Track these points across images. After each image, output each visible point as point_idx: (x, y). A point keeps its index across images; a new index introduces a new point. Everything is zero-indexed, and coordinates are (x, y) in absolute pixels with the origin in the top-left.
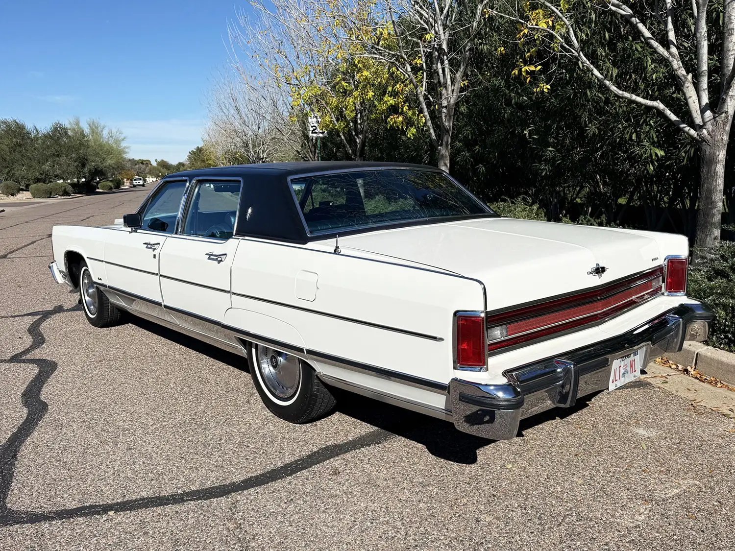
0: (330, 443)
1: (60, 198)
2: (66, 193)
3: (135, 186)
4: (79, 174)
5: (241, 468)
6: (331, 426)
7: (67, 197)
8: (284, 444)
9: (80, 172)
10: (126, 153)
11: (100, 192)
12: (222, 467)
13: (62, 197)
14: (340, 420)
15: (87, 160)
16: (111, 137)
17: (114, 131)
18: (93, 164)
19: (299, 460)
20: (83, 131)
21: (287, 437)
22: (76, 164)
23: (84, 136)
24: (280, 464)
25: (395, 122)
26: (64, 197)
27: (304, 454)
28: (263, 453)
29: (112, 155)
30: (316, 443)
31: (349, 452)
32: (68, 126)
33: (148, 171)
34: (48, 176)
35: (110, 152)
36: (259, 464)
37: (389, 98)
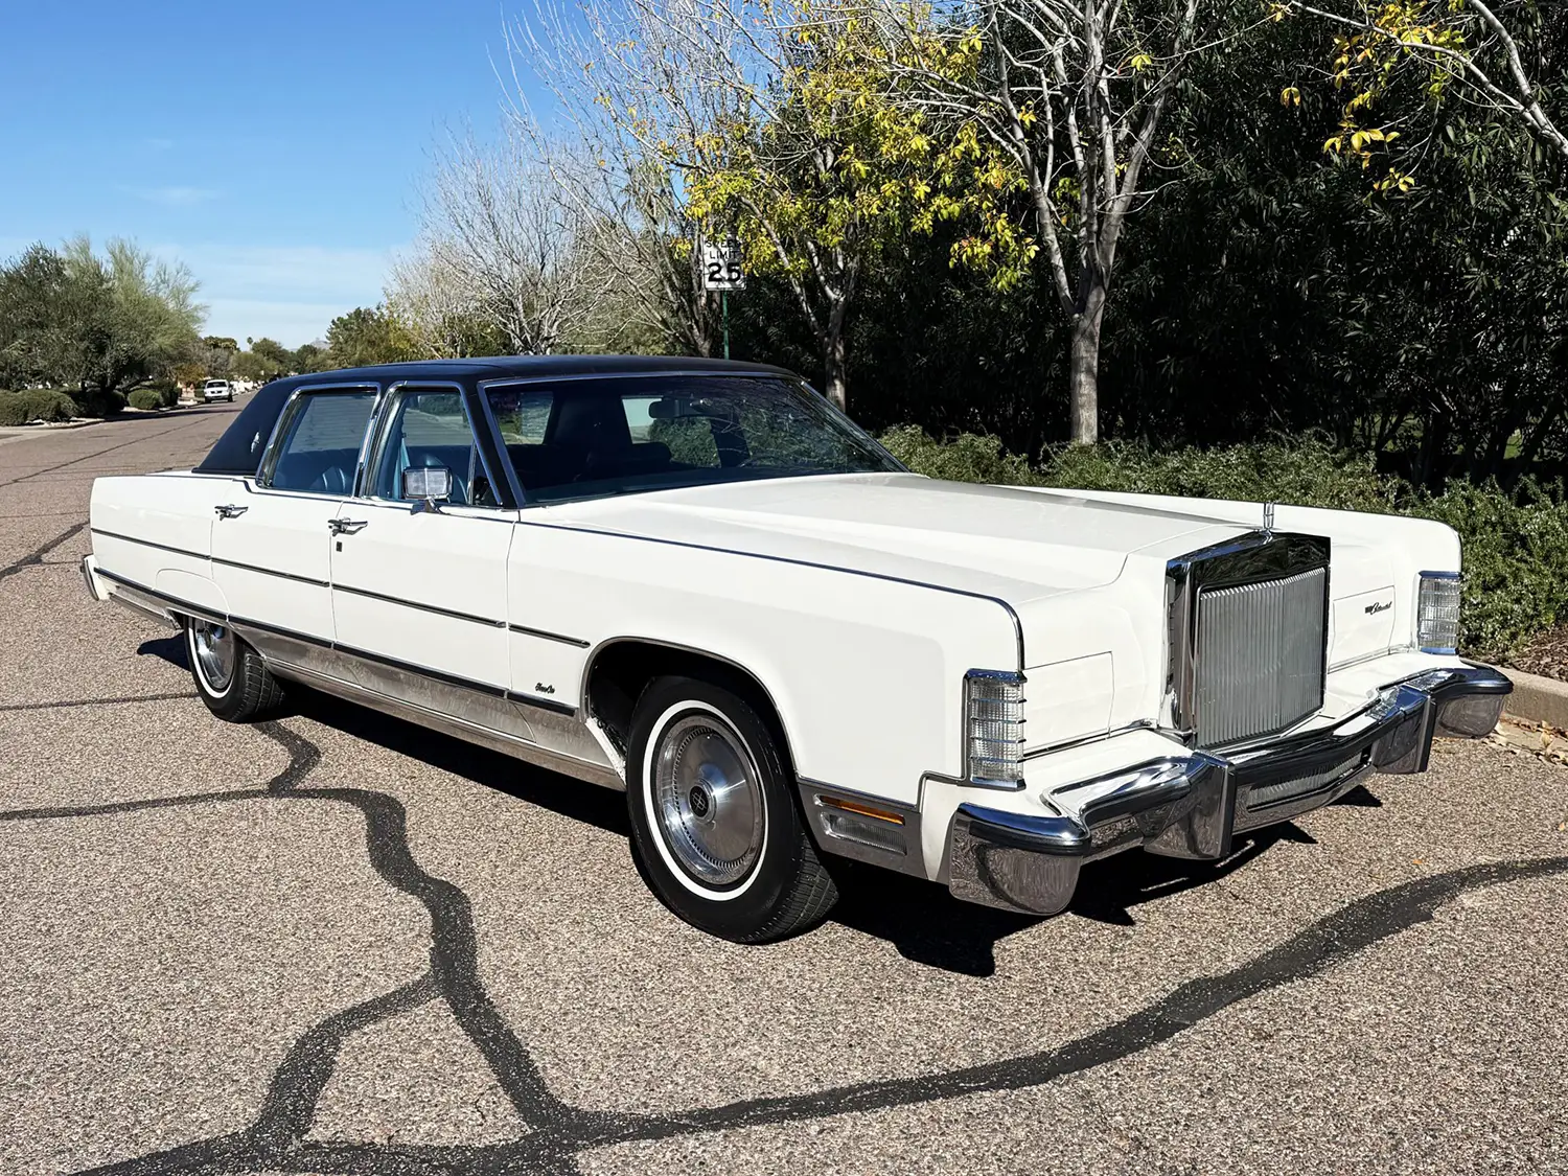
1: (46, 425)
2: (59, 415)
3: (209, 400)
4: (90, 369)
7: (63, 424)
9: (92, 364)
10: (197, 320)
11: (132, 413)
13: (53, 424)
15: (109, 337)
16: (163, 282)
17: (172, 269)
18: (124, 346)
20: (98, 267)
22: (83, 346)
23: (102, 281)
26: (57, 424)
32: (62, 254)
33: (235, 365)
34: (17, 373)
35: (161, 318)
37: (947, 200)
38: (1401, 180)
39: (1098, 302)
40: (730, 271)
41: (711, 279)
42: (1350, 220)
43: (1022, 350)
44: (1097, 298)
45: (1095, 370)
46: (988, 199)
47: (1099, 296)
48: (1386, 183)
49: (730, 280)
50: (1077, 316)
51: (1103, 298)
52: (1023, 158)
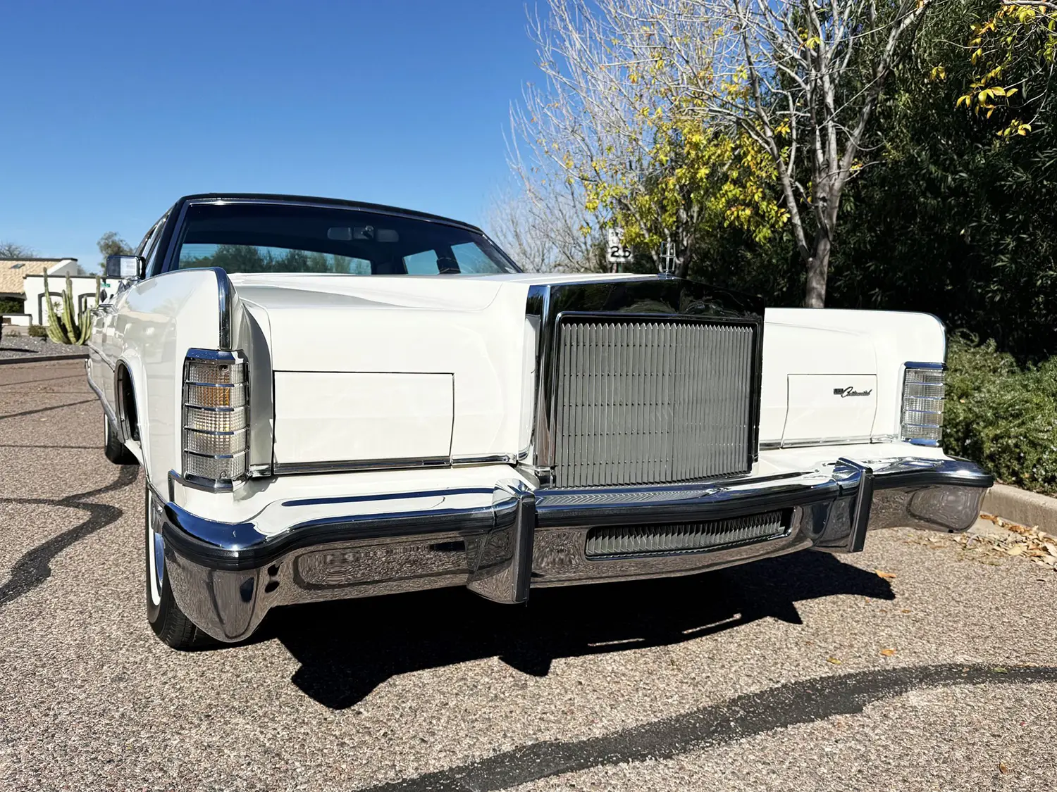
0: (547, 737)
5: (320, 765)
6: (559, 694)
8: (439, 719)
12: (278, 755)
14: (580, 683)
19: (460, 769)
21: (451, 704)
24: (411, 773)
25: (738, 217)
27: (478, 753)
28: (385, 735)
30: (514, 732)
31: (588, 767)
36: (364, 762)
37: (732, 187)
38: (1020, 127)
39: (825, 249)
40: (624, 251)
41: (613, 255)
42: (1000, 181)
43: (784, 289)
44: (825, 247)
45: (824, 297)
46: (751, 180)
47: (825, 245)
48: (1007, 131)
49: (624, 257)
50: (811, 259)
51: (828, 247)
52: (771, 149)
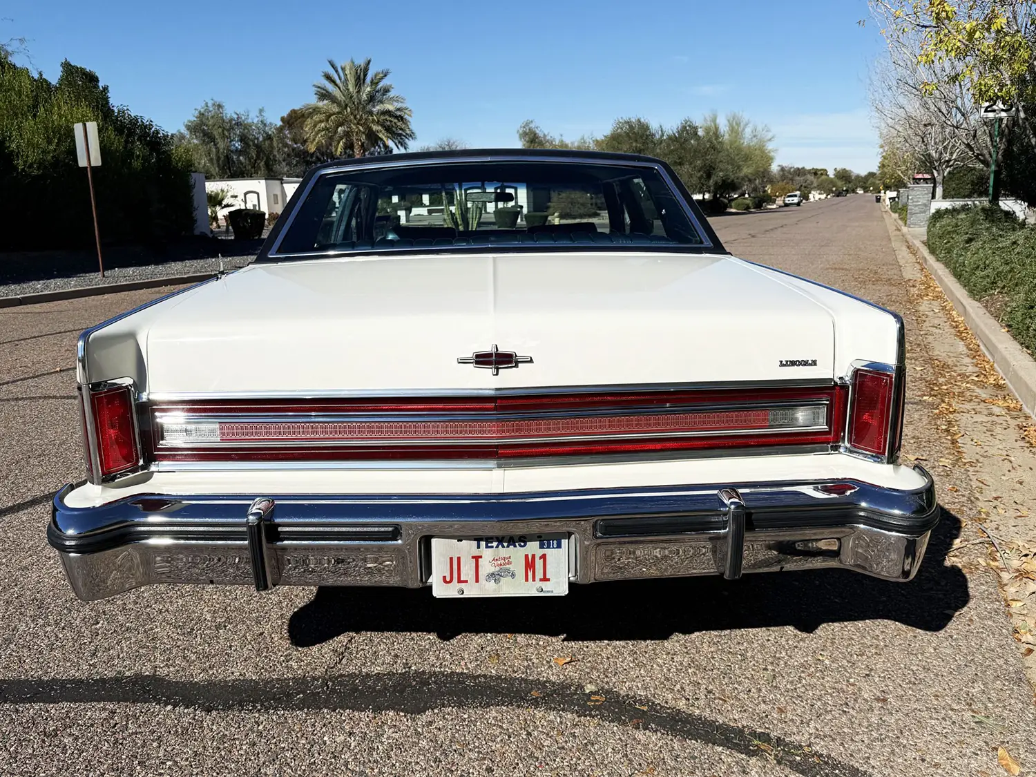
3: (785, 205)
11: (734, 212)
16: (754, 136)
18: (721, 174)
20: (718, 129)
22: (699, 175)
23: (718, 136)
29: (751, 162)
32: (700, 123)
33: (818, 184)
35: (749, 157)
